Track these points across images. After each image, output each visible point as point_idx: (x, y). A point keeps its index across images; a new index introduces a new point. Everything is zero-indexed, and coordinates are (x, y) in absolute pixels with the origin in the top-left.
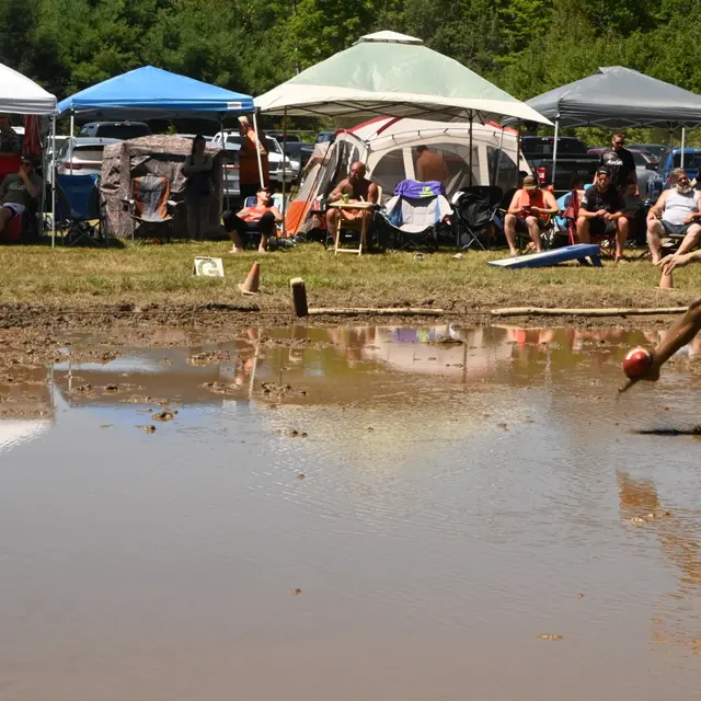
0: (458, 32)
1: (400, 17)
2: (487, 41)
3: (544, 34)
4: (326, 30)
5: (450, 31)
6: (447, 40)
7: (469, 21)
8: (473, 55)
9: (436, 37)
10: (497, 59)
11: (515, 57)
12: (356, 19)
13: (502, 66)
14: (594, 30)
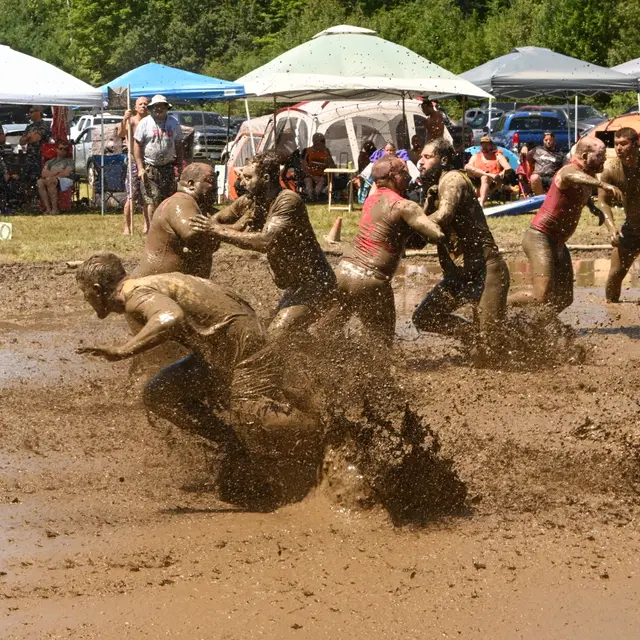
0: (220, 16)
1: (167, 6)
2: (246, 23)
3: (299, 15)
4: (102, 19)
5: (213, 16)
6: (210, 25)
7: (230, 6)
8: (235, 37)
9: (201, 21)
10: (257, 40)
11: (273, 37)
12: (128, 10)
13: (260, 46)
14: (344, 9)
